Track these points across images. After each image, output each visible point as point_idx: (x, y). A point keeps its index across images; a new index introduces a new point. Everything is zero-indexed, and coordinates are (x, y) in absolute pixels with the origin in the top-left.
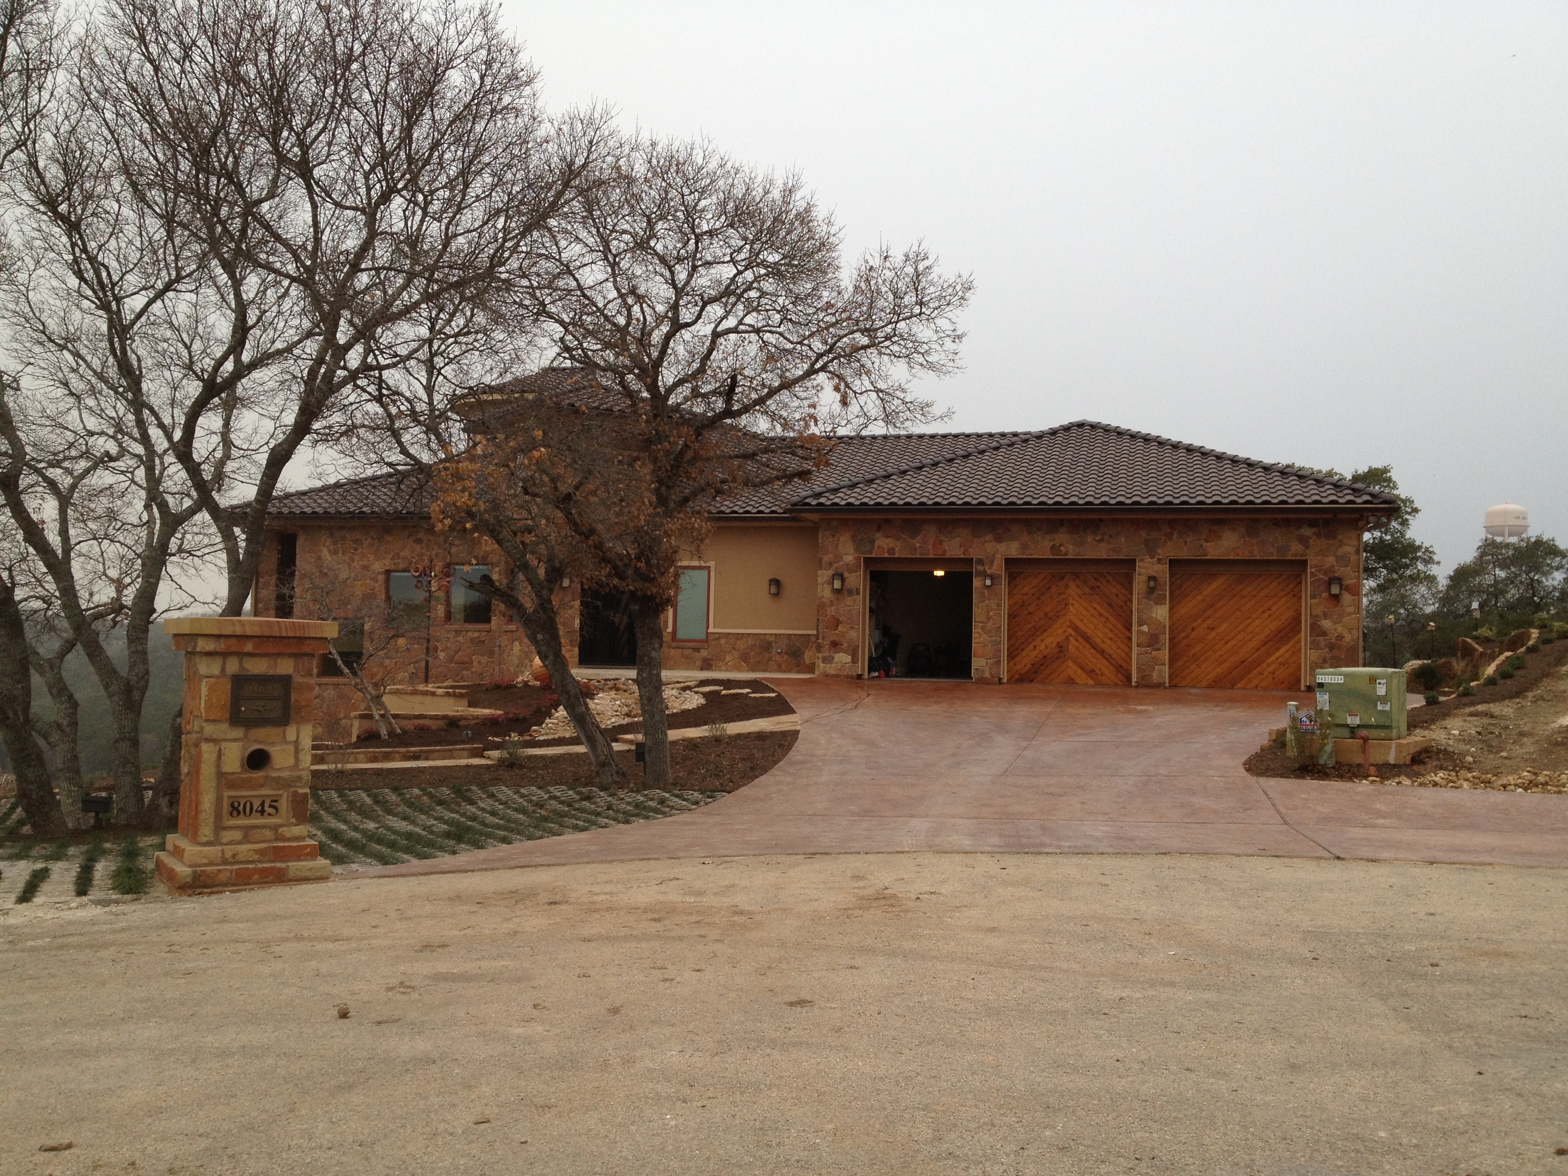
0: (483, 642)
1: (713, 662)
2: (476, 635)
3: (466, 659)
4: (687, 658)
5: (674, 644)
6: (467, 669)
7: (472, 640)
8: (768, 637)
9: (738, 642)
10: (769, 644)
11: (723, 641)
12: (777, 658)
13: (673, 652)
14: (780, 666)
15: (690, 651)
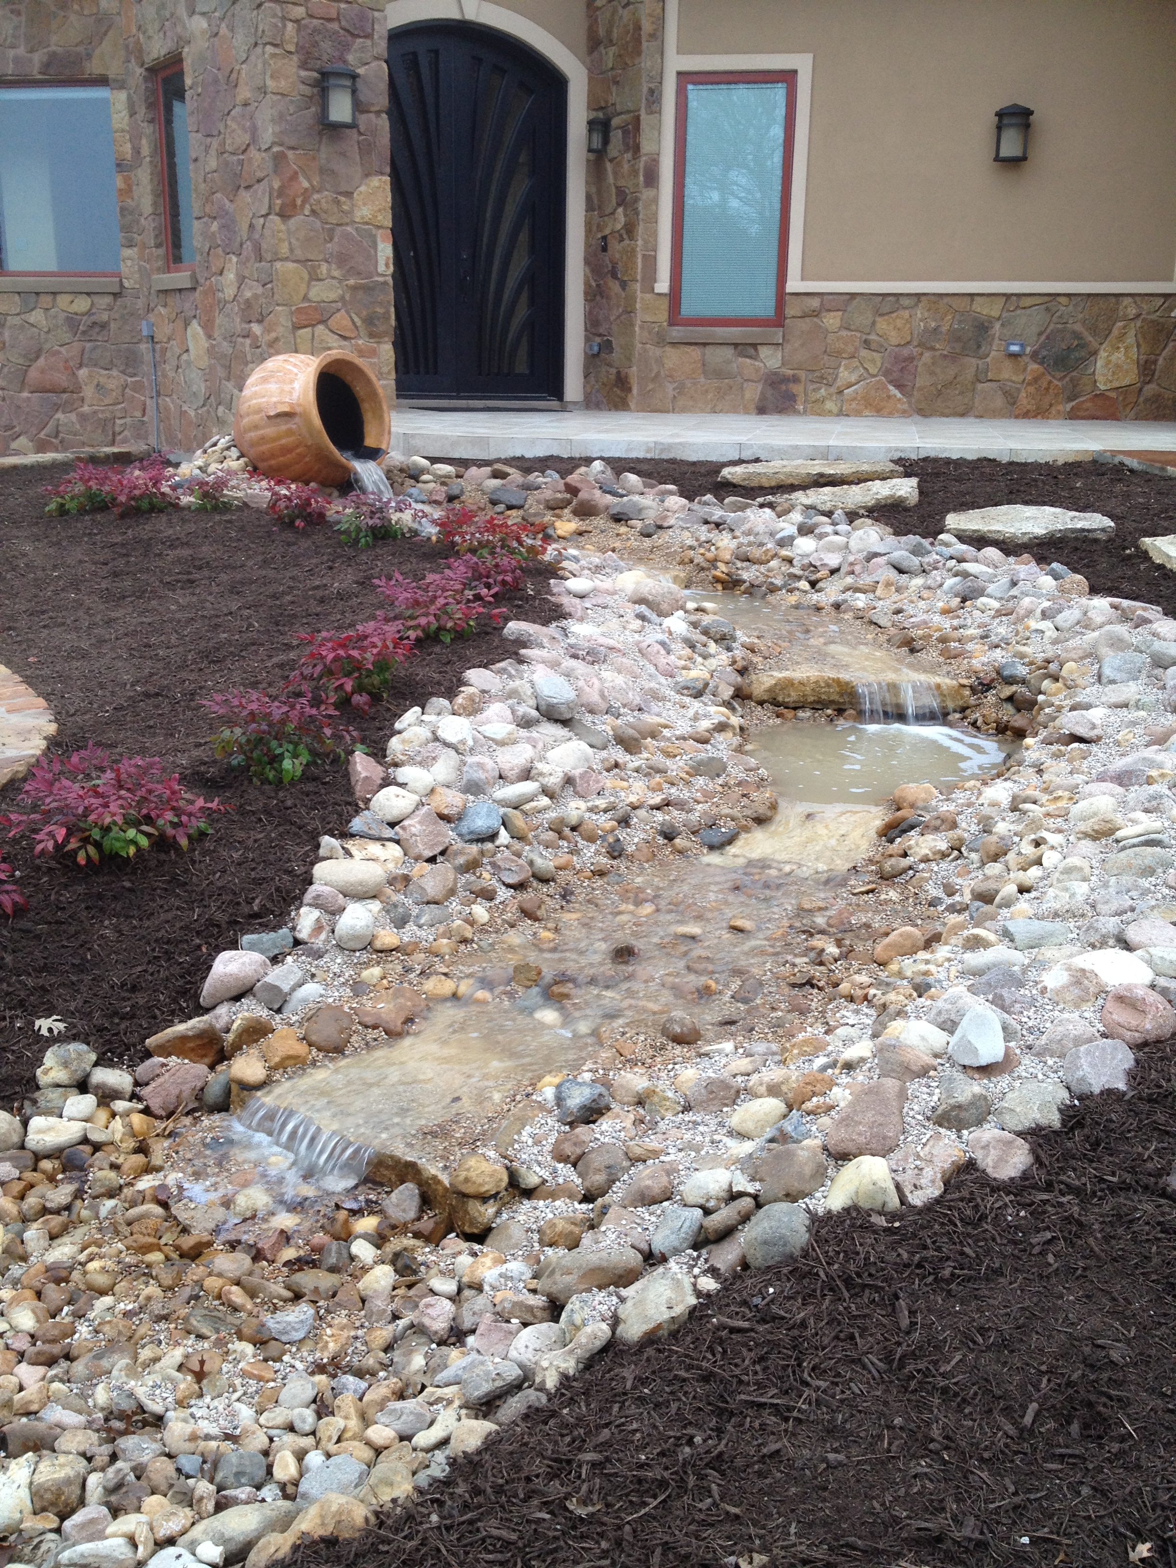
0: (104, 326)
1: (796, 389)
2: (82, 304)
3: (62, 379)
4: (719, 374)
5: (677, 332)
6: (66, 407)
7: (72, 321)
8: (981, 308)
9: (882, 324)
10: (982, 328)
11: (831, 320)
12: (1007, 372)
13: (673, 358)
14: (1011, 398)
15: (729, 352)
